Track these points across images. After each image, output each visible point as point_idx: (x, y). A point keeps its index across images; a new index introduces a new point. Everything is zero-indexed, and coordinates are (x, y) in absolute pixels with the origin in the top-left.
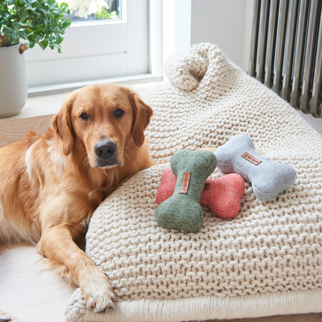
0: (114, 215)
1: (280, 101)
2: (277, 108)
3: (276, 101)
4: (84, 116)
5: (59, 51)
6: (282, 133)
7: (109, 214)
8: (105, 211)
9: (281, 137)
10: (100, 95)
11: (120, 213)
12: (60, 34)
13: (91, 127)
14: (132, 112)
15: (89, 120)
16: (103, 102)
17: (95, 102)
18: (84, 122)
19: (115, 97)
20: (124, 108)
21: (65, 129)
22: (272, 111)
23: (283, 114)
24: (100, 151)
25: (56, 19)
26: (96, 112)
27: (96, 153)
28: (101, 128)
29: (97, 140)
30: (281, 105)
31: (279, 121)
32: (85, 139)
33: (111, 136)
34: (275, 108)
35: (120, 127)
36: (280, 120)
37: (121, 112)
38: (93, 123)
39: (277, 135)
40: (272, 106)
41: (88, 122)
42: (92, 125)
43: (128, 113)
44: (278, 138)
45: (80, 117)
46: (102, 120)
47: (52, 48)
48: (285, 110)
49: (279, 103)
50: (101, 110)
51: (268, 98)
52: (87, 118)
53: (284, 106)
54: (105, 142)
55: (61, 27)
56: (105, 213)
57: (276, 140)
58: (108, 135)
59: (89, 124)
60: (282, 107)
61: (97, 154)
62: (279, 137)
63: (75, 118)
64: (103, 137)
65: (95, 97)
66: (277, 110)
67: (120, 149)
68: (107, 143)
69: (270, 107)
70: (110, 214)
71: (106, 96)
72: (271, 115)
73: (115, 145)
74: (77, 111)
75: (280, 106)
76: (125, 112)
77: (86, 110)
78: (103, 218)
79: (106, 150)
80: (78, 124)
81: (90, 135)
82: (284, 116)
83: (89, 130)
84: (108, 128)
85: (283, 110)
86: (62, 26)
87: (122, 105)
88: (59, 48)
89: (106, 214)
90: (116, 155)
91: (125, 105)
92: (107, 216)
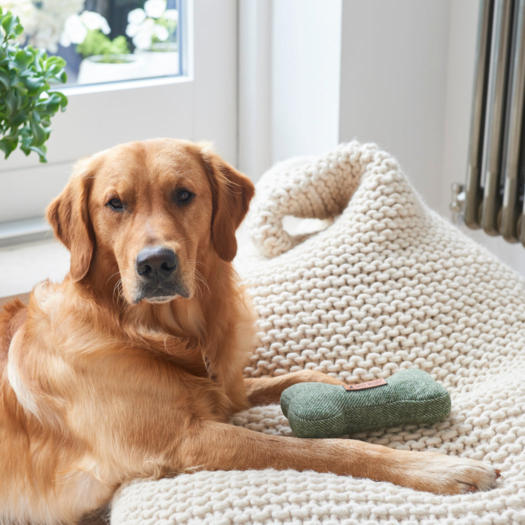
0: (177, 510)
1: (508, 272)
2: (505, 287)
3: (501, 273)
4: (114, 203)
5: (43, 159)
6: (512, 346)
7: (167, 508)
8: (158, 503)
9: (510, 356)
10: (147, 163)
11: (190, 504)
12: (41, 125)
13: (129, 224)
14: (211, 195)
15: (125, 213)
16: (151, 176)
17: (136, 175)
18: (116, 215)
19: (175, 165)
20: (192, 187)
21: (77, 227)
22: (494, 295)
23: (516, 300)
24: (145, 267)
25: (30, 95)
26: (139, 194)
27: (139, 271)
28: (147, 225)
29: (141, 246)
30: (512, 281)
31: (507, 318)
32: (116, 248)
33: (169, 238)
34: (501, 289)
35: (186, 225)
36: (510, 314)
37: (187, 194)
38: (132, 215)
39: (501, 351)
40: (494, 284)
41: (124, 215)
42: (131, 218)
43: (202, 196)
44: (503, 358)
45: (106, 205)
46: (150, 211)
47: (27, 152)
48: (519, 291)
49: (507, 277)
50: (148, 192)
51: (487, 265)
52: (122, 207)
53: (517, 282)
54: (155, 250)
55: (45, 111)
56: (159, 506)
57: (500, 361)
58: (162, 237)
59: (126, 218)
60: (514, 284)
61: (140, 274)
62: (506, 355)
63: (98, 206)
64: (151, 241)
65: (137, 167)
66: (503, 292)
67: (185, 263)
68: (159, 252)
69: (490, 286)
70: (170, 510)
71: (158, 165)
72: (493, 304)
73: (176, 256)
74: (101, 193)
75: (509, 284)
76: (195, 195)
77: (120, 191)
78: (154, 518)
79: (159, 264)
80: (102, 218)
81: (127, 240)
82: (518, 305)
83: (126, 230)
84: (163, 225)
85: (517, 293)
86: (45, 108)
87: (190, 181)
88: (42, 153)
89: (161, 509)
90: (179, 275)
91: (196, 181)
92: (163, 513)
